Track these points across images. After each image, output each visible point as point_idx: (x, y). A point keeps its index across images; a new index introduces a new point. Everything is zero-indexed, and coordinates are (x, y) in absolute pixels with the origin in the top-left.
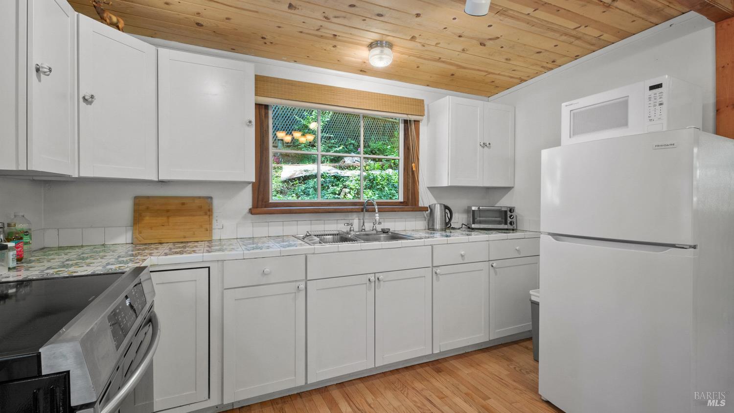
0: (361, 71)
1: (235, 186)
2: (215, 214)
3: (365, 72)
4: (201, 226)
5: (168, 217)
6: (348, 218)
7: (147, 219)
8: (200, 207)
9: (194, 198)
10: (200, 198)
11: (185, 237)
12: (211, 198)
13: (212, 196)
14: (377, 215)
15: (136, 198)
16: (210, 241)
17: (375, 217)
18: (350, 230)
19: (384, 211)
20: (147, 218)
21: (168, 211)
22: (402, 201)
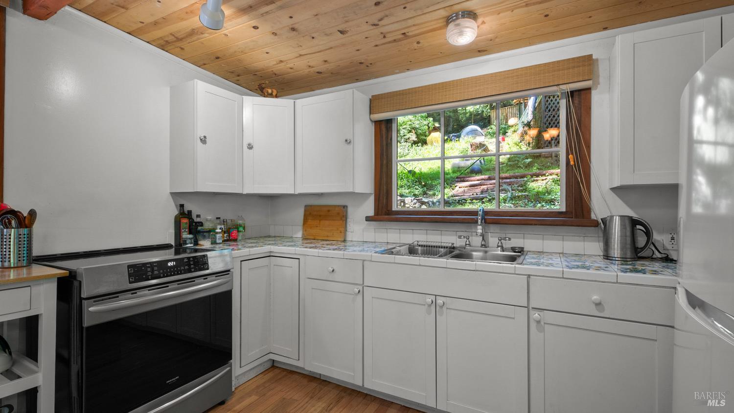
0: (479, 51)
1: (363, 196)
2: (349, 220)
3: (486, 50)
4: (338, 229)
5: (320, 220)
6: (470, 230)
7: (310, 222)
8: (338, 214)
9: (335, 206)
10: (339, 206)
11: (328, 236)
12: (347, 207)
13: (347, 205)
14: (480, 227)
15: (306, 206)
16: (345, 241)
17: (477, 229)
18: (466, 244)
19: (511, 224)
20: (310, 220)
21: (320, 216)
22: (564, 210)
